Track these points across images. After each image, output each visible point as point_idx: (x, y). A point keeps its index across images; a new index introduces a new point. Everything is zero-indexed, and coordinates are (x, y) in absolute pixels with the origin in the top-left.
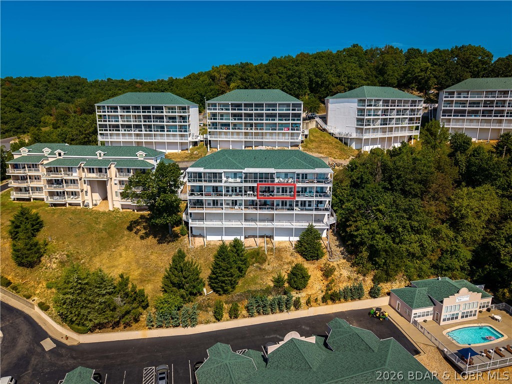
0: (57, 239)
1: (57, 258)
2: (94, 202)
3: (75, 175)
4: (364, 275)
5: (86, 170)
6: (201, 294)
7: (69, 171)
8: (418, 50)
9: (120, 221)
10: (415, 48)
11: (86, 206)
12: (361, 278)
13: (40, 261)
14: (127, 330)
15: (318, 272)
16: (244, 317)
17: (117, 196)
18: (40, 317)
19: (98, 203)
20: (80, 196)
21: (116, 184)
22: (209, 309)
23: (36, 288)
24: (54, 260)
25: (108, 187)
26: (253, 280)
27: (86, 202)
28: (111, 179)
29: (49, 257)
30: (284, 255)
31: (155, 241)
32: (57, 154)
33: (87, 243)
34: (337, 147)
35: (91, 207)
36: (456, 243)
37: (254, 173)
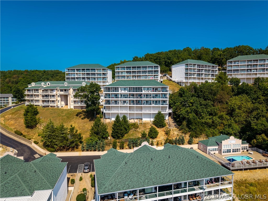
0: (44, 118)
1: (43, 125)
2: (62, 106)
3: (54, 93)
4: (185, 134)
5: (59, 90)
6: (107, 139)
7: (52, 91)
8: (218, 48)
9: (73, 113)
10: (217, 48)
11: (58, 107)
12: (184, 135)
13: (36, 126)
14: (72, 152)
15: (163, 132)
16: (127, 149)
17: (72, 103)
18: (34, 147)
19: (64, 106)
20: (56, 103)
21: (72, 97)
22: (110, 145)
23: (33, 136)
24: (42, 126)
25: (69, 98)
26: (132, 135)
27: (58, 105)
28: (70, 94)
29: (40, 124)
30: (147, 125)
31: (88, 120)
32: (47, 84)
33: (57, 120)
34: (176, 86)
35: (60, 107)
36: (230, 121)
37: (133, 87)
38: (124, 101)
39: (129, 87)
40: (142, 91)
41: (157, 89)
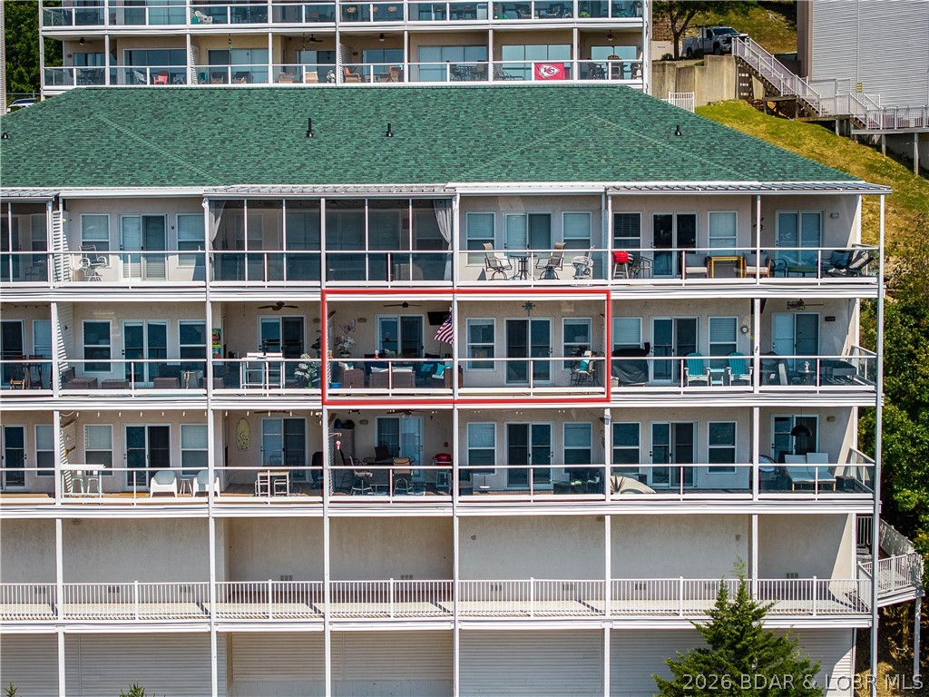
37: (294, 204)
38: (134, 435)
39: (221, 191)
40: (436, 266)
41: (688, 224)
